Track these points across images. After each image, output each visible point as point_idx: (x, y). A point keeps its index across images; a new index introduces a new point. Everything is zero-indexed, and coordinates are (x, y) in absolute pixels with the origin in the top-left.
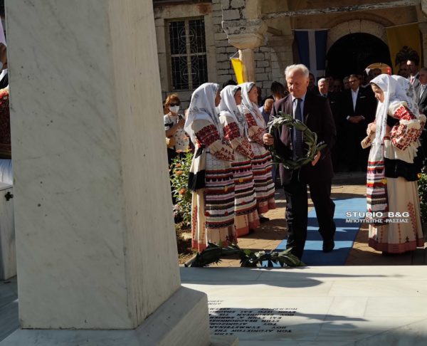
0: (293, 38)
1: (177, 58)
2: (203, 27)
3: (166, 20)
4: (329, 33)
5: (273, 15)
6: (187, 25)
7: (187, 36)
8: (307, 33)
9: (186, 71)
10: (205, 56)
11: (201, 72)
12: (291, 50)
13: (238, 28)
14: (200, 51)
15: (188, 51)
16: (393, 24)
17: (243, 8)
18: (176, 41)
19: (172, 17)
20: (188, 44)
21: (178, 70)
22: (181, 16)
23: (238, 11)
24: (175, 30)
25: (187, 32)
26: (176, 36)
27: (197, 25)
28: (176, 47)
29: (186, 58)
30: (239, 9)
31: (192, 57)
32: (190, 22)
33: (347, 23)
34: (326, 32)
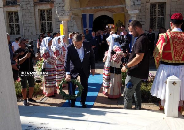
0: (81, 16)
1: (43, 23)
2: (51, 12)
3: (39, 10)
4: (94, 15)
5: (74, 9)
6: (46, 12)
7: (46, 15)
8: (86, 15)
9: (46, 27)
10: (52, 22)
11: (51, 28)
12: (80, 20)
13: (62, 14)
14: (50, 20)
15: (46, 20)
16: (116, 13)
17: (64, 7)
18: (42, 17)
19: (41, 9)
20: (46, 18)
21: (43, 27)
22: (43, 8)
23: (62, 8)
24: (42, 13)
25: (46, 14)
26: (42, 15)
27: (49, 11)
28: (42, 19)
29: (45, 23)
30: (62, 7)
31: (47, 23)
32: (47, 10)
33: (100, 12)
34: (93, 14)
